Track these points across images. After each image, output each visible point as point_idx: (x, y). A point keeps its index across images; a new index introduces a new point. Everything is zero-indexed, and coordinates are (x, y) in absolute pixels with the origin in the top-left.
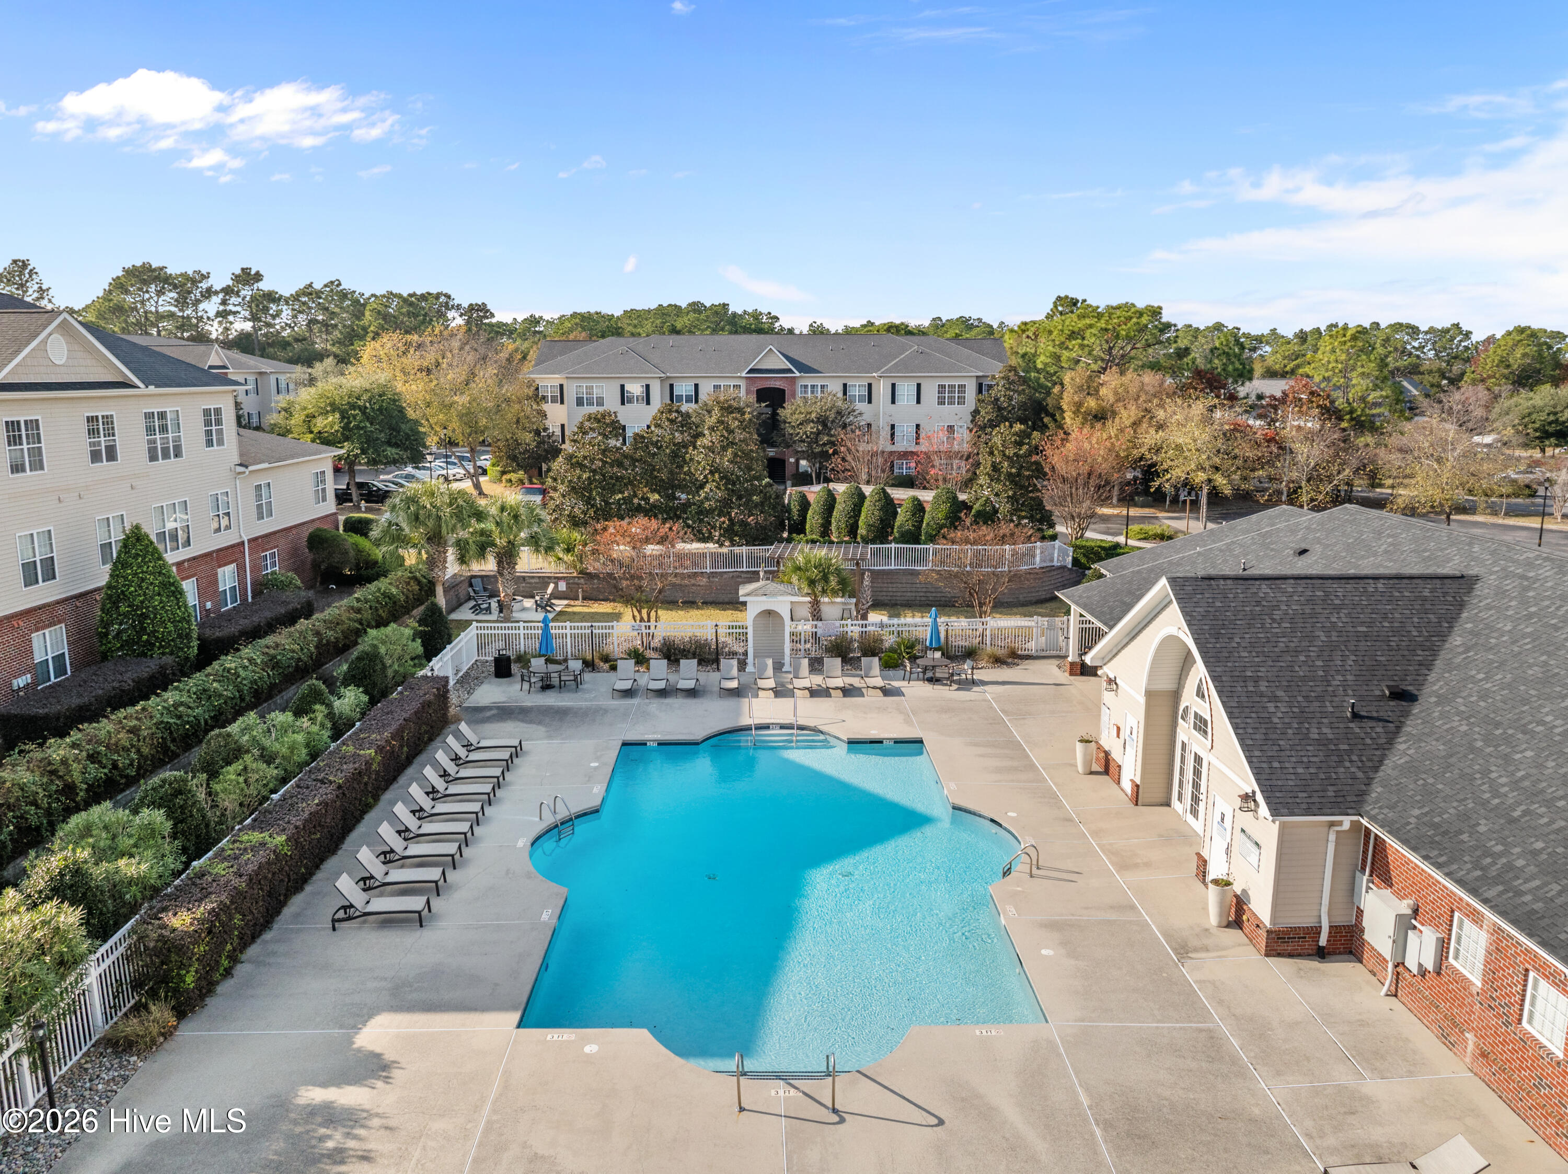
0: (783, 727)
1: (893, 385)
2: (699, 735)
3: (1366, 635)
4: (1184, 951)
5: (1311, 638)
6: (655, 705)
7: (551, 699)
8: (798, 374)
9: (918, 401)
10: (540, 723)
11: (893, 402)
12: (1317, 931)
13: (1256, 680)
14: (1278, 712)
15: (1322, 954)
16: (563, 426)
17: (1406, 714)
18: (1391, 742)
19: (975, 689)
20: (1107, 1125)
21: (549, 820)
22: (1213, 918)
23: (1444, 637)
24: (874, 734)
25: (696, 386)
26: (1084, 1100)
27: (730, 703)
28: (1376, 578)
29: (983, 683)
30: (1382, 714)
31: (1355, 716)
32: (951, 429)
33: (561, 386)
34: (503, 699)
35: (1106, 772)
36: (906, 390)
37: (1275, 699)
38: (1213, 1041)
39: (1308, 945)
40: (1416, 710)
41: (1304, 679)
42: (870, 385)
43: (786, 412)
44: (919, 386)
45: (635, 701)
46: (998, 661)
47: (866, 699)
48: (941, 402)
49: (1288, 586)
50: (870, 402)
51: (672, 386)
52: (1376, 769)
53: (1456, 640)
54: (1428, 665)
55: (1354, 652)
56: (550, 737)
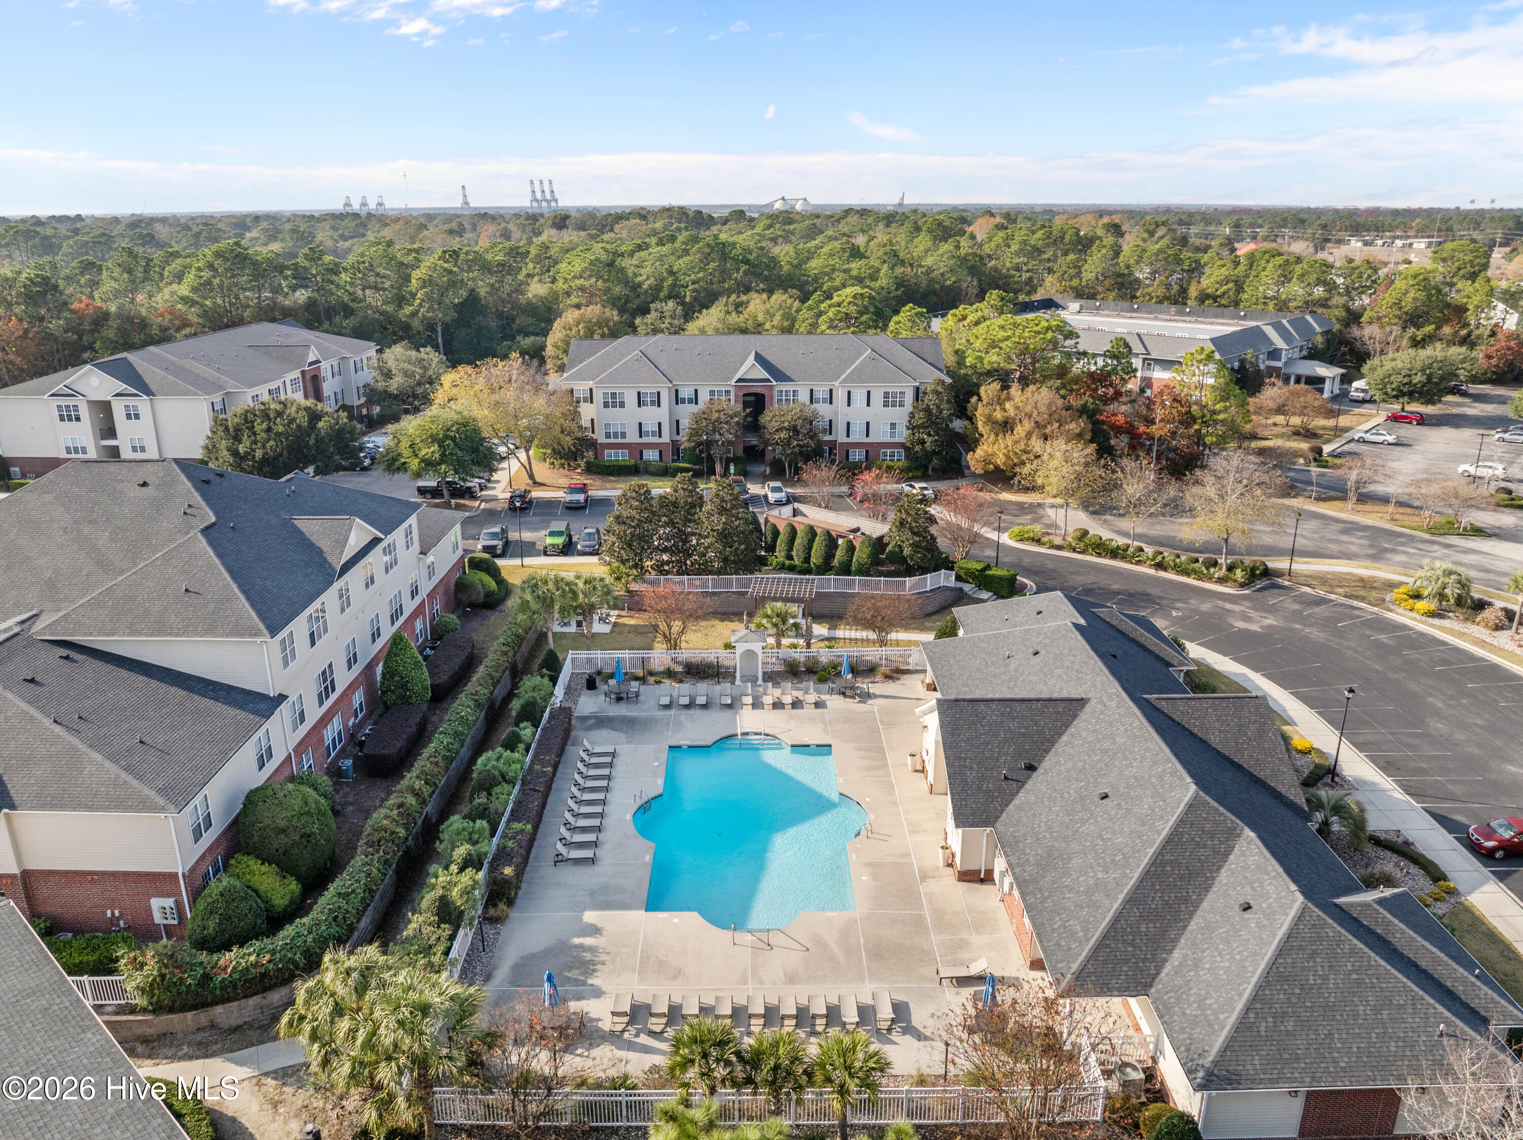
0: (756, 734)
1: (849, 392)
2: (710, 743)
3: (1023, 734)
4: (924, 877)
5: (996, 735)
6: (684, 715)
7: (622, 710)
8: (775, 383)
9: (868, 405)
10: (621, 730)
11: (849, 405)
12: (980, 871)
13: (965, 759)
14: (971, 776)
15: (982, 881)
16: (592, 420)
17: (1029, 777)
18: (1018, 792)
19: (870, 702)
20: (867, 951)
21: (639, 802)
22: (941, 863)
23: (1060, 735)
24: (806, 740)
25: (696, 391)
26: (862, 942)
27: (728, 713)
28: (1038, 700)
29: (876, 696)
30: (1019, 778)
31: (1006, 778)
32: (893, 426)
33: (591, 390)
34: (596, 710)
35: (923, 771)
36: (859, 396)
37: (972, 769)
38: (920, 919)
39: (976, 877)
40: (1035, 775)
41: (988, 758)
42: (831, 391)
43: (765, 418)
44: (869, 393)
45: (672, 712)
46: (888, 677)
47: (805, 710)
48: (886, 404)
49: (993, 706)
50: (831, 403)
51: (677, 391)
52: (1007, 805)
53: (1065, 738)
54: (1047, 751)
55: (1015, 744)
56: (629, 742)
